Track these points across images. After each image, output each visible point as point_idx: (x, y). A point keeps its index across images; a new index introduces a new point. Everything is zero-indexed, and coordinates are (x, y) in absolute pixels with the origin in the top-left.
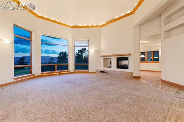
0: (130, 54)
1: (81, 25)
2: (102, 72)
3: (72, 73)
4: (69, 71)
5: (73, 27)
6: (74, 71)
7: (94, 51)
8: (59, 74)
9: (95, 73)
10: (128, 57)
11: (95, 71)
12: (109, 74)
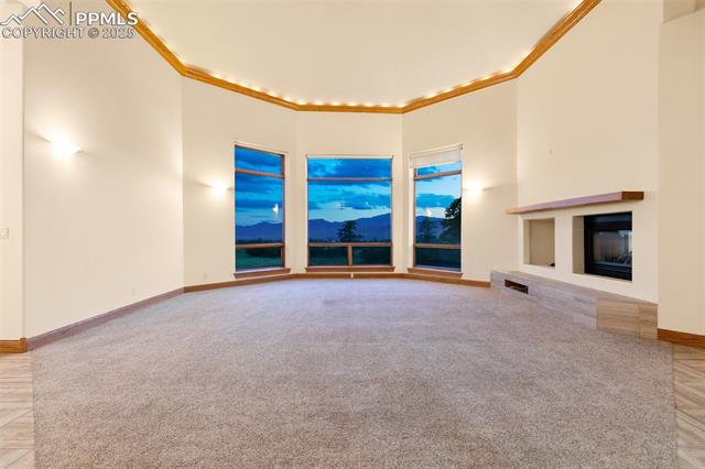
0: (638, 196)
1: (431, 95)
2: (509, 284)
3: (401, 276)
4: (393, 269)
5: (405, 110)
6: (409, 269)
7: (485, 190)
8: (356, 277)
9: (486, 285)
10: (630, 214)
11: (488, 280)
12: (535, 298)
